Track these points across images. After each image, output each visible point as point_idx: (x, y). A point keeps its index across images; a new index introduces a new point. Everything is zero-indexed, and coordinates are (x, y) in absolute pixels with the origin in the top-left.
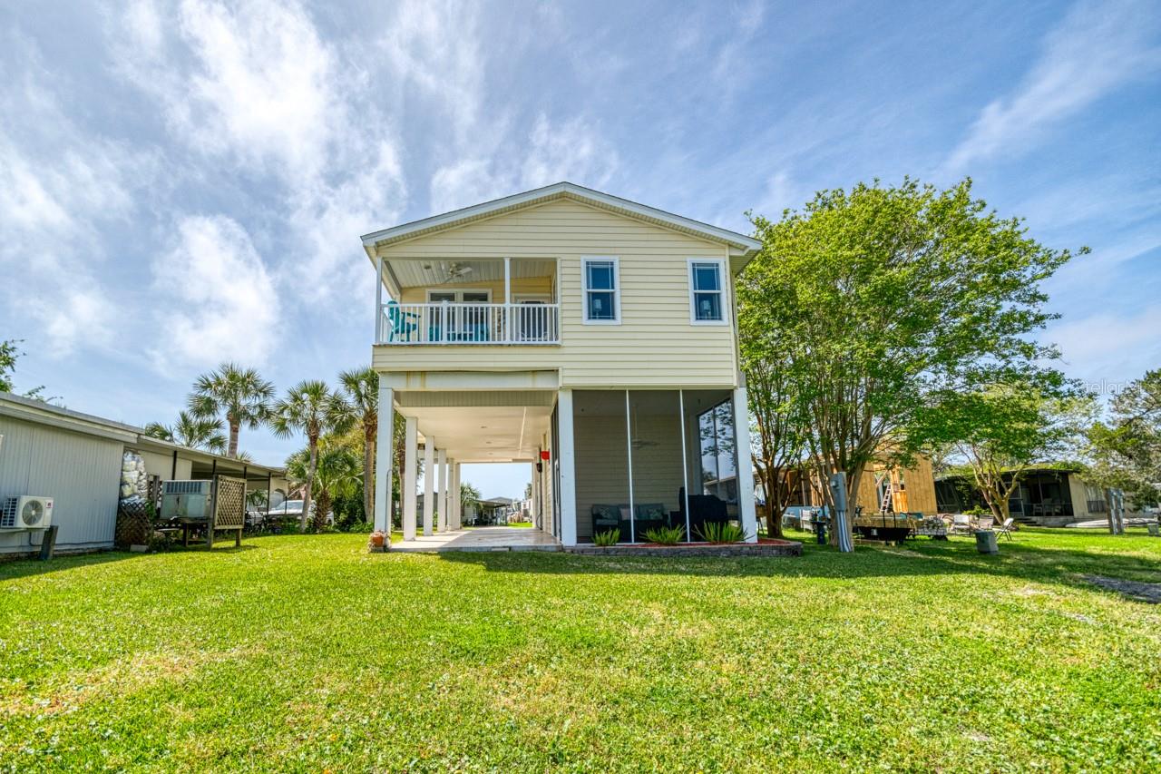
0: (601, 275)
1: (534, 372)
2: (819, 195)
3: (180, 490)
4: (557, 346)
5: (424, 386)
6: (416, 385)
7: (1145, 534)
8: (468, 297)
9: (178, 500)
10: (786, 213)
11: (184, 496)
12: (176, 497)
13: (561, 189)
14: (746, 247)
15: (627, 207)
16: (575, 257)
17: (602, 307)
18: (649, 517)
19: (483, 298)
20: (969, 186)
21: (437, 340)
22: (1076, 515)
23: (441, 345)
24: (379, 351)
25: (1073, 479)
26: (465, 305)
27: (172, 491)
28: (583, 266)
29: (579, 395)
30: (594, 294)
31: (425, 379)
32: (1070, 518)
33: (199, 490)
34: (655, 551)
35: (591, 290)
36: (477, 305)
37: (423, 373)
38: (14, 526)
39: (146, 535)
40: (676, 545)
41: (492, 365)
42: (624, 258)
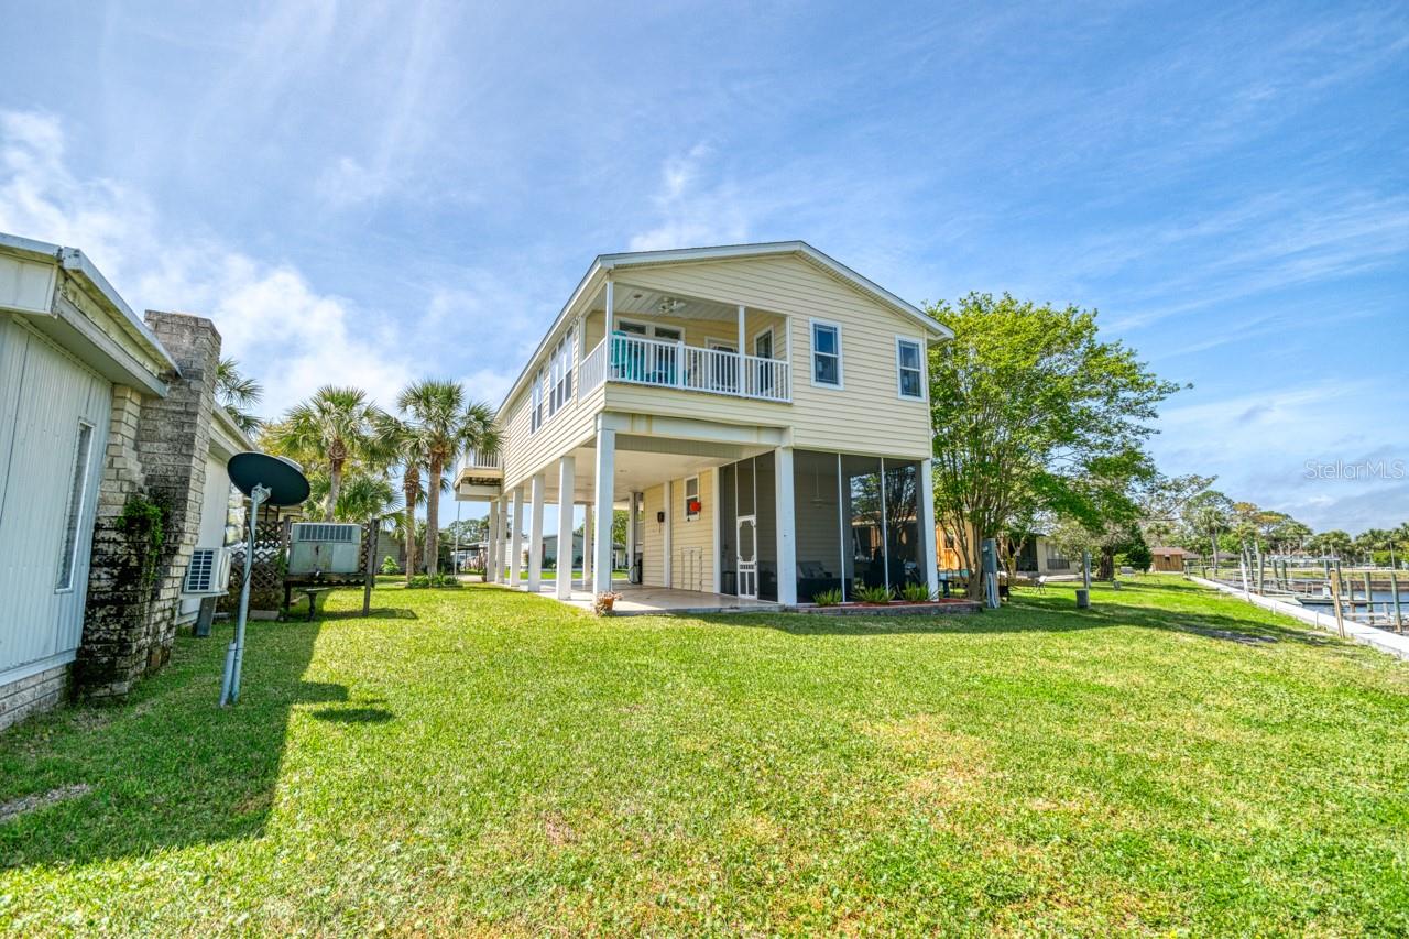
0: (825, 338)
1: (760, 428)
2: (972, 294)
3: (320, 537)
4: (790, 405)
5: (650, 430)
6: (641, 429)
7: (1111, 589)
8: (660, 333)
9: (317, 549)
10: (941, 302)
11: (326, 547)
12: (315, 545)
13: (797, 248)
14: (942, 333)
15: (853, 278)
16: (805, 317)
17: (827, 371)
18: (812, 575)
19: (675, 336)
20: (1095, 315)
21: (672, 382)
22: (1040, 570)
23: (675, 390)
24: (611, 388)
25: (1038, 541)
26: (658, 343)
27: (308, 537)
28: (812, 328)
29: (800, 454)
30: (819, 356)
31: (651, 425)
32: (1035, 573)
33: (349, 538)
34: (883, 611)
35: (818, 353)
36: (667, 344)
37: (650, 417)
38: (209, 591)
39: (273, 596)
40: (888, 604)
41: (723, 416)
42: (846, 326)
